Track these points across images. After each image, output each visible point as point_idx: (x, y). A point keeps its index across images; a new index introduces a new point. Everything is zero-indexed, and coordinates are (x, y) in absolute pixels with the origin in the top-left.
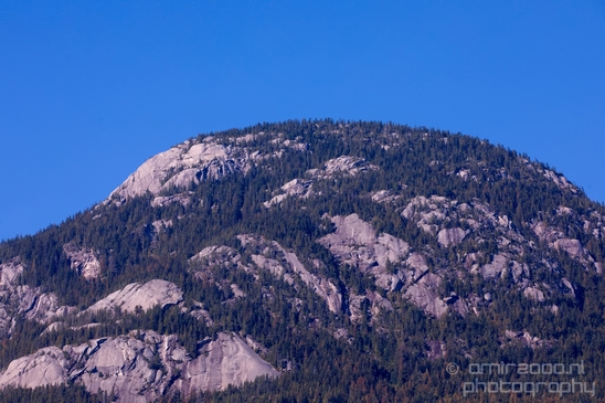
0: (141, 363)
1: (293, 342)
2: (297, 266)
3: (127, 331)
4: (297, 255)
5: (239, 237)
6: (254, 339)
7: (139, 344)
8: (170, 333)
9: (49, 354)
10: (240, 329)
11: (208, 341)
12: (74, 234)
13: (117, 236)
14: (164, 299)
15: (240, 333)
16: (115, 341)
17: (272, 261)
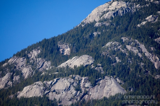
0: (72, 88)
1: (135, 80)
2: (144, 50)
3: (68, 75)
4: (145, 45)
5: (122, 38)
6: (119, 79)
7: (72, 81)
8: (85, 76)
9: (38, 84)
10: (114, 74)
11: (101, 80)
12: (62, 38)
13: (78, 38)
14: (86, 63)
15: (114, 76)
16: (63, 79)
17: (134, 48)
